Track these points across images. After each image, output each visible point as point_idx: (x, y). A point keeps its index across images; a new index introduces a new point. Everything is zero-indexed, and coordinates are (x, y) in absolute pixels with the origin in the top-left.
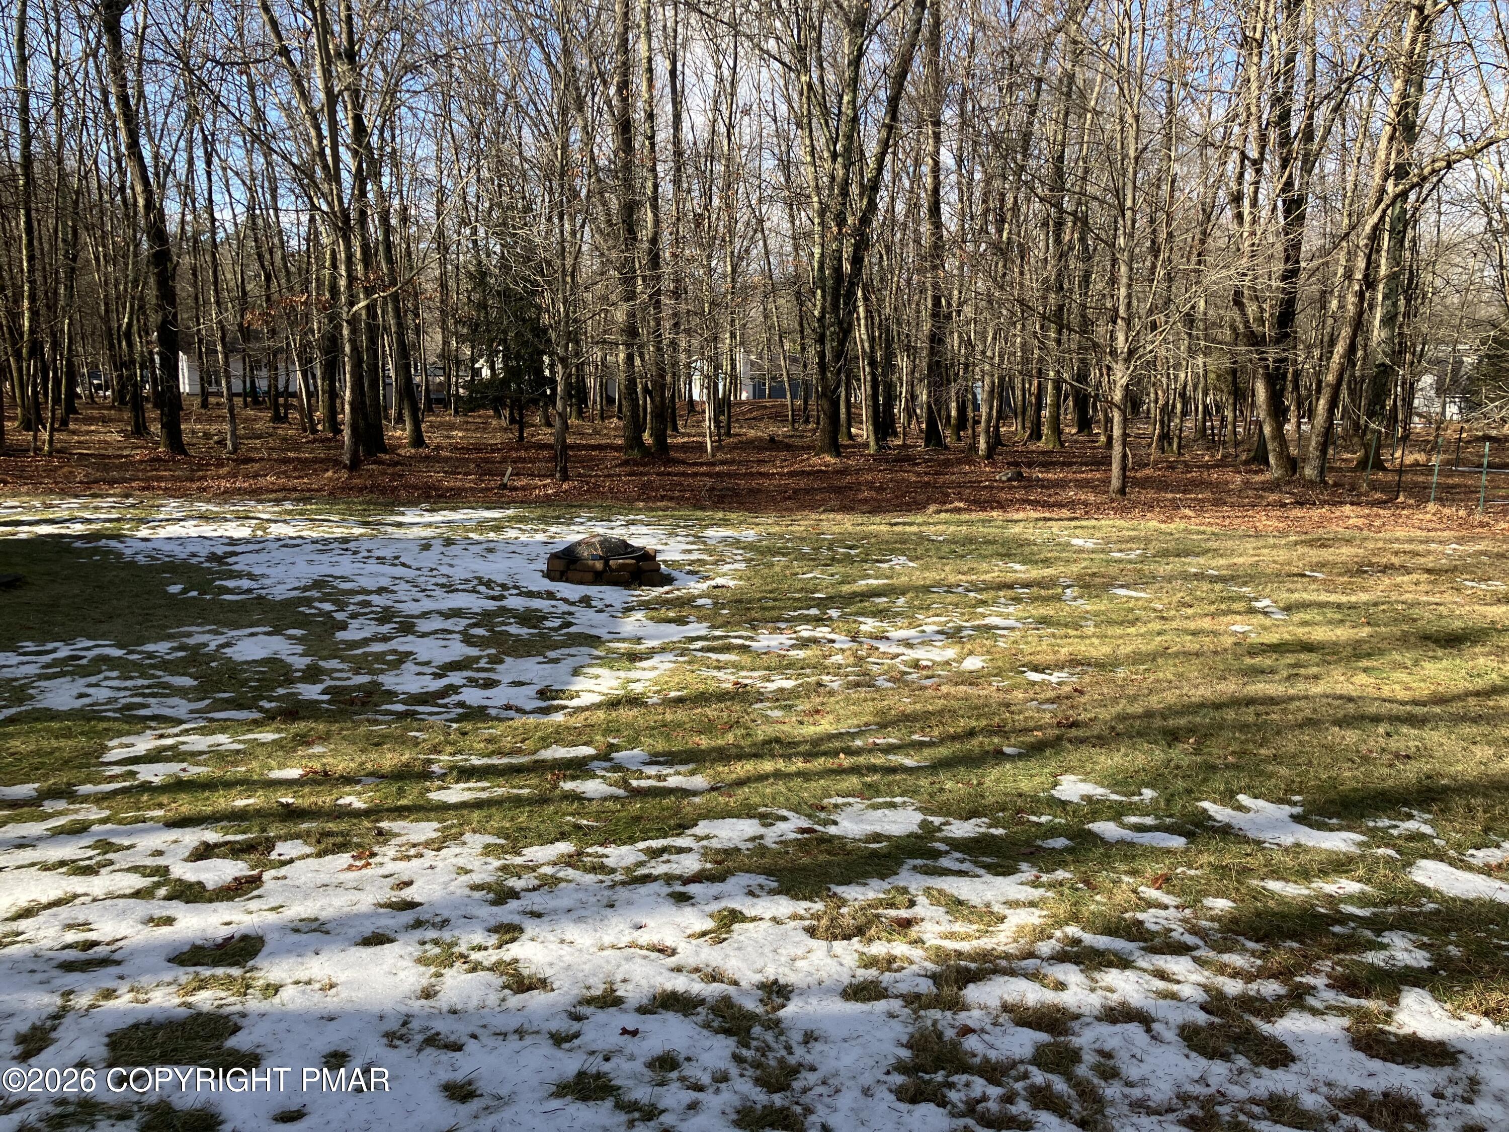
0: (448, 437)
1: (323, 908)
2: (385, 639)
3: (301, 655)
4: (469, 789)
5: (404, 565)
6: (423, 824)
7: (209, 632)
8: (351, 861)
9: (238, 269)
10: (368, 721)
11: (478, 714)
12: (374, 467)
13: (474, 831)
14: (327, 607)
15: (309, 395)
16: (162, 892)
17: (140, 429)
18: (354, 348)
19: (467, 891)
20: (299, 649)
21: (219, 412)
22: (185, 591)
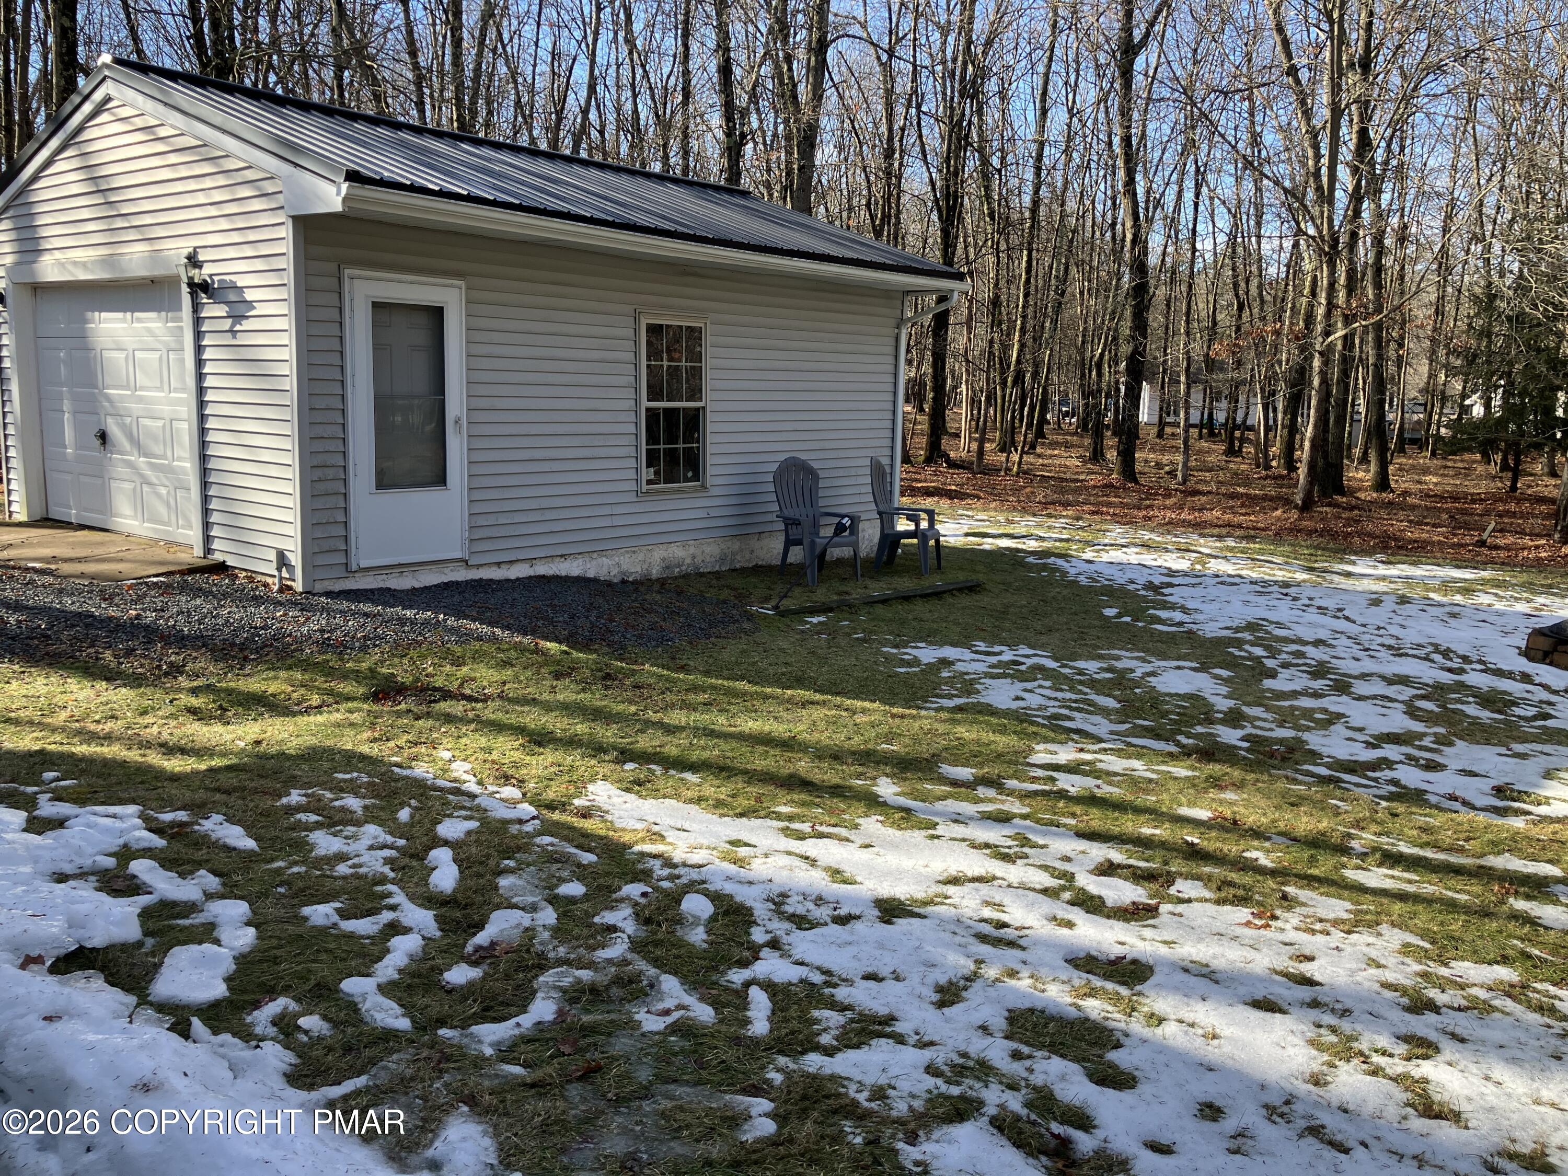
0: (1420, 482)
1: (1215, 957)
2: (1316, 695)
3: (1225, 697)
4: (1393, 877)
5: (1347, 618)
6: (1334, 901)
7: (1137, 658)
8: (1250, 917)
9: (1211, 298)
10: (1287, 778)
11: (1417, 797)
12: (1328, 509)
13: (1393, 925)
14: (1259, 651)
15: (1268, 429)
16: (1067, 895)
17: (1097, 455)
18: (1324, 381)
19: (1376, 986)
20: (1224, 690)
21: (1173, 443)
22: (1119, 615)
